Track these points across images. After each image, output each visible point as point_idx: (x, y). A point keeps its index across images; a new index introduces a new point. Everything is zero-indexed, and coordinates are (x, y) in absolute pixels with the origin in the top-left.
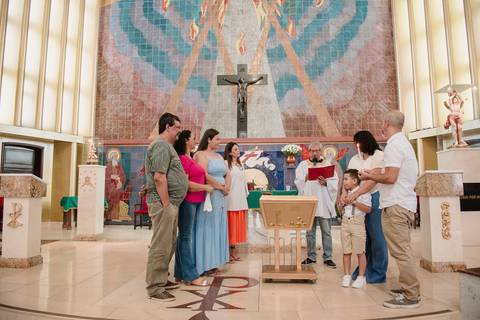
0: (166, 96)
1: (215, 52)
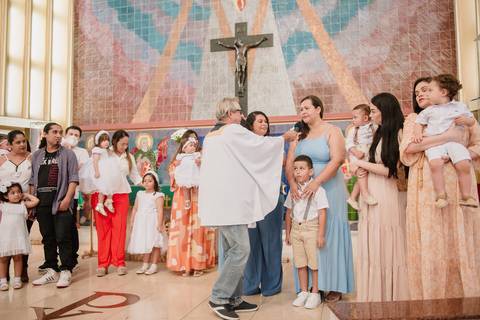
0: (151, 68)
1: (208, 9)
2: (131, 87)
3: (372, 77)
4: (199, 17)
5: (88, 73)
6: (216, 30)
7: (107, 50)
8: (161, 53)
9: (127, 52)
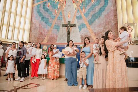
0: (48, 30)
1: (62, 18)
2: (43, 35)
3: (99, 34)
4: (59, 19)
5: (33, 31)
6: (63, 22)
7: (38, 26)
8: (50, 27)
9: (42, 26)
